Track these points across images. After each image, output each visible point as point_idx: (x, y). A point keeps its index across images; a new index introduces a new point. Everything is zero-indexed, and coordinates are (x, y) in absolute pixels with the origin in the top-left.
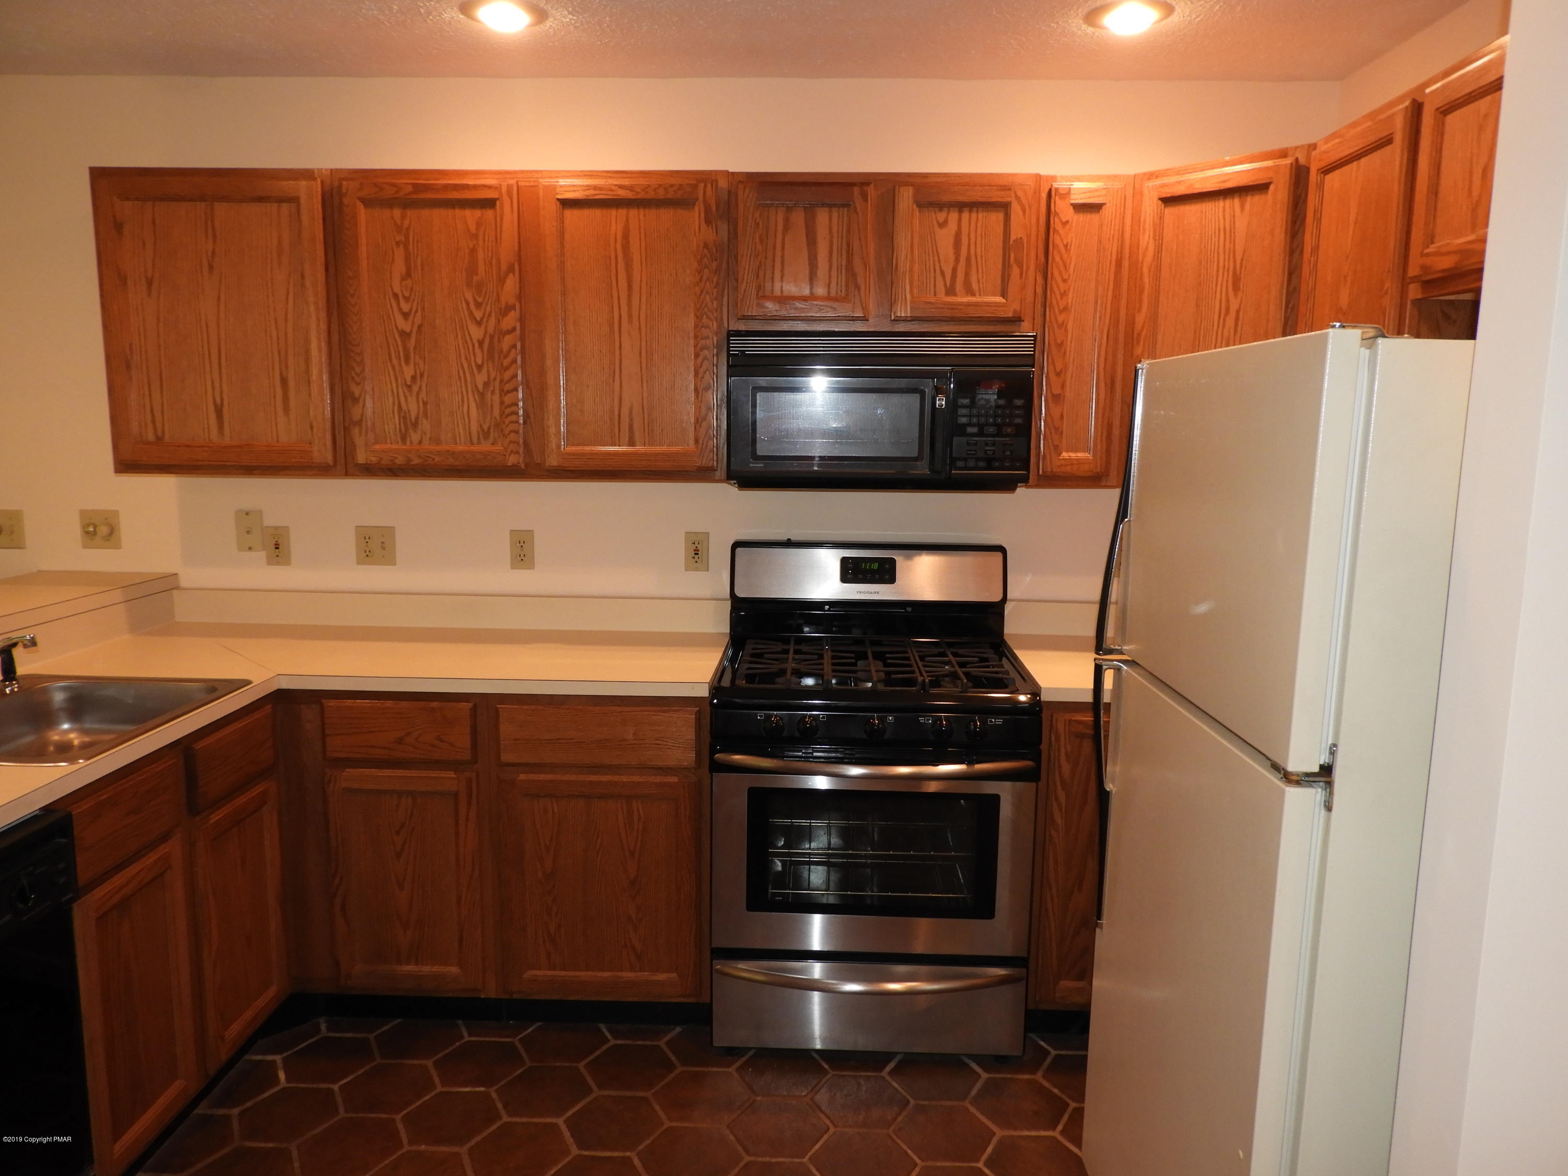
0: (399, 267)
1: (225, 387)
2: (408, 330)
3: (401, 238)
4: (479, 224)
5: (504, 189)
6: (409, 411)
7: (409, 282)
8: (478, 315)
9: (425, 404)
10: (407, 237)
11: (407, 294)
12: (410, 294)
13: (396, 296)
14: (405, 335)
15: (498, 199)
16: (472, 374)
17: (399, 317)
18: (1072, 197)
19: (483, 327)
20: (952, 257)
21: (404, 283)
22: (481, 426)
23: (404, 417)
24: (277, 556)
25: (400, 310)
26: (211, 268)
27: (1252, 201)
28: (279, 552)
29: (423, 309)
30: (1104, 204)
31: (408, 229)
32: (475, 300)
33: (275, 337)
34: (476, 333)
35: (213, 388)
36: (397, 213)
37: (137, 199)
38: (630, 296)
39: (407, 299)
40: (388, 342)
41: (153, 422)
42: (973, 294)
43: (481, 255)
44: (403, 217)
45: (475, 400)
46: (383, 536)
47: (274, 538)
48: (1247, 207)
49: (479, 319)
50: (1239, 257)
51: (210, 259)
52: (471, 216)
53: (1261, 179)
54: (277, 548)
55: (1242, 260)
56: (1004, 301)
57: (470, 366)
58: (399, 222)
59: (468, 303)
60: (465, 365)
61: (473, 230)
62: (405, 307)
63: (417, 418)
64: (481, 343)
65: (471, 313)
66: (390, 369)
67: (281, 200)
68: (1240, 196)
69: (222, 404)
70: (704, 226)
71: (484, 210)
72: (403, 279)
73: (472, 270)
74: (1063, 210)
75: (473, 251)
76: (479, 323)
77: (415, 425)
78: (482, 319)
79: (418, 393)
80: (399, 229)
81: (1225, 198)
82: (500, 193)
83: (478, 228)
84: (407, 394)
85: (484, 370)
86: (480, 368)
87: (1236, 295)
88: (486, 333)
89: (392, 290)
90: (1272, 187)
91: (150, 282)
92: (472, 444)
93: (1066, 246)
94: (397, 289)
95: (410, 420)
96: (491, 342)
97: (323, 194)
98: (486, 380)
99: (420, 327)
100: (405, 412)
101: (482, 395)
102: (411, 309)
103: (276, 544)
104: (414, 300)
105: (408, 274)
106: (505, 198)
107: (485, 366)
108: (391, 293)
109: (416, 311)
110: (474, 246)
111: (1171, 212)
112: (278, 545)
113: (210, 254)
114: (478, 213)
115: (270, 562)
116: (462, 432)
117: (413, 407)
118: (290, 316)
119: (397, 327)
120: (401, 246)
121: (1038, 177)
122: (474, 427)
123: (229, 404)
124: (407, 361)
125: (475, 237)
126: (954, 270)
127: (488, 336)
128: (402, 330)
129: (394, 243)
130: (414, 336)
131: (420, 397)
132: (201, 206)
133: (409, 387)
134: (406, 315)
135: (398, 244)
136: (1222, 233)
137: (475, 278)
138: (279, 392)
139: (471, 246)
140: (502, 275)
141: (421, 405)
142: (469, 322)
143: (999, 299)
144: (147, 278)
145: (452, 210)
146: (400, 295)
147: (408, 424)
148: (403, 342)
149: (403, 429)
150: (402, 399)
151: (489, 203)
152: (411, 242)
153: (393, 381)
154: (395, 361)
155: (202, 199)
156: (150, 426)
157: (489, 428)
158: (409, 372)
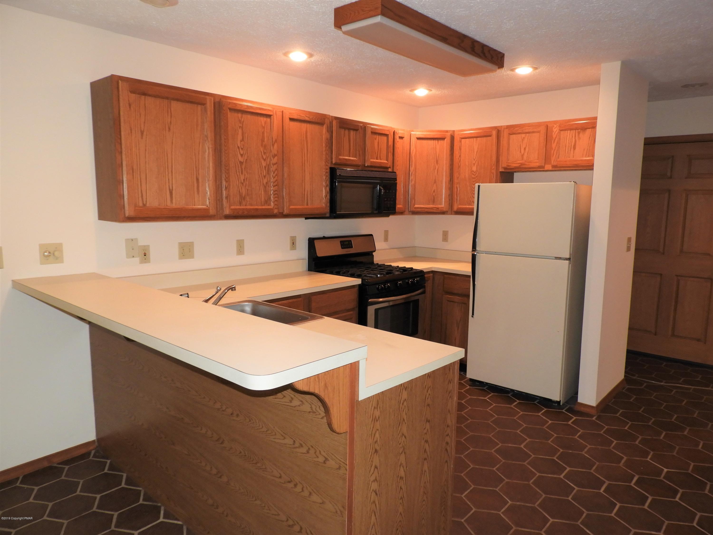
0: (240, 137)
1: (174, 183)
2: (242, 161)
3: (241, 125)
4: (265, 123)
5: (274, 112)
6: (242, 193)
7: (243, 143)
8: (264, 157)
9: (248, 190)
10: (243, 125)
11: (242, 147)
12: (243, 147)
13: (238, 147)
14: (241, 163)
15: (272, 115)
16: (262, 179)
17: (239, 156)
18: (399, 134)
19: (266, 162)
20: (377, 150)
21: (241, 142)
22: (265, 199)
23: (241, 195)
24: (145, 259)
25: (240, 153)
26: (169, 129)
27: (441, 142)
28: (146, 257)
29: (247, 153)
30: (404, 137)
31: (243, 122)
32: (264, 151)
33: (194, 160)
34: (264, 164)
35: (169, 182)
36: (240, 115)
37: (139, 94)
38: (307, 154)
39: (242, 149)
40: (236, 166)
41: (142, 196)
42: (381, 160)
43: (265, 134)
44: (242, 117)
45: (263, 189)
46: (190, 246)
47: (144, 250)
48: (439, 143)
49: (265, 158)
50: (437, 155)
51: (169, 124)
52: (263, 120)
53: (443, 137)
54: (145, 255)
55: (438, 156)
56: (387, 162)
57: (262, 176)
58: (240, 119)
59: (261, 152)
60: (260, 176)
61: (263, 125)
62: (242, 152)
63: (245, 196)
64: (265, 167)
65: (262, 156)
66: (236, 176)
67: (198, 104)
68: (437, 140)
69: (172, 190)
70: (327, 133)
71: (267, 119)
72: (241, 141)
73: (263, 141)
74: (397, 137)
75: (263, 133)
76: (265, 160)
77: (244, 199)
78: (266, 159)
79: (245, 187)
80: (240, 121)
81: (433, 140)
82: (273, 113)
83: (265, 125)
84: (242, 186)
85: (266, 178)
86: (265, 177)
87: (437, 165)
88: (266, 164)
89: (237, 145)
90: (446, 139)
91: (142, 133)
92: (262, 206)
93: (398, 148)
94: (239, 145)
95: (243, 196)
96: (268, 167)
97: (214, 103)
98: (267, 182)
99: (246, 160)
100: (241, 193)
101: (265, 187)
102: (243, 153)
103: (144, 254)
104: (244, 150)
105: (243, 140)
106: (275, 115)
107: (266, 176)
108: (237, 146)
109: (245, 154)
110: (264, 131)
111: (419, 141)
112: (145, 254)
113: (169, 123)
114: (265, 119)
115: (141, 262)
116: (259, 201)
117: (244, 191)
118: (200, 152)
119: (239, 160)
120: (241, 128)
121: (391, 128)
122: (263, 200)
123: (175, 189)
124: (242, 173)
125: (264, 128)
126: (378, 152)
127: (267, 165)
128: (240, 161)
129: (238, 127)
130: (244, 163)
131: (246, 187)
132: (166, 101)
133: (242, 183)
134: (242, 155)
135: (240, 127)
136: (433, 149)
137: (264, 143)
138: (196, 184)
139: (263, 131)
140: (273, 143)
141: (246, 190)
142: (262, 160)
143: (386, 162)
144: (141, 130)
145: (257, 117)
146: (240, 147)
147: (242, 198)
148: (241, 166)
149: (240, 200)
150: (240, 188)
151: (269, 116)
152: (244, 128)
153: (237, 181)
154: (238, 173)
155: (167, 98)
156: (140, 199)
157: (267, 200)
158: (242, 177)
